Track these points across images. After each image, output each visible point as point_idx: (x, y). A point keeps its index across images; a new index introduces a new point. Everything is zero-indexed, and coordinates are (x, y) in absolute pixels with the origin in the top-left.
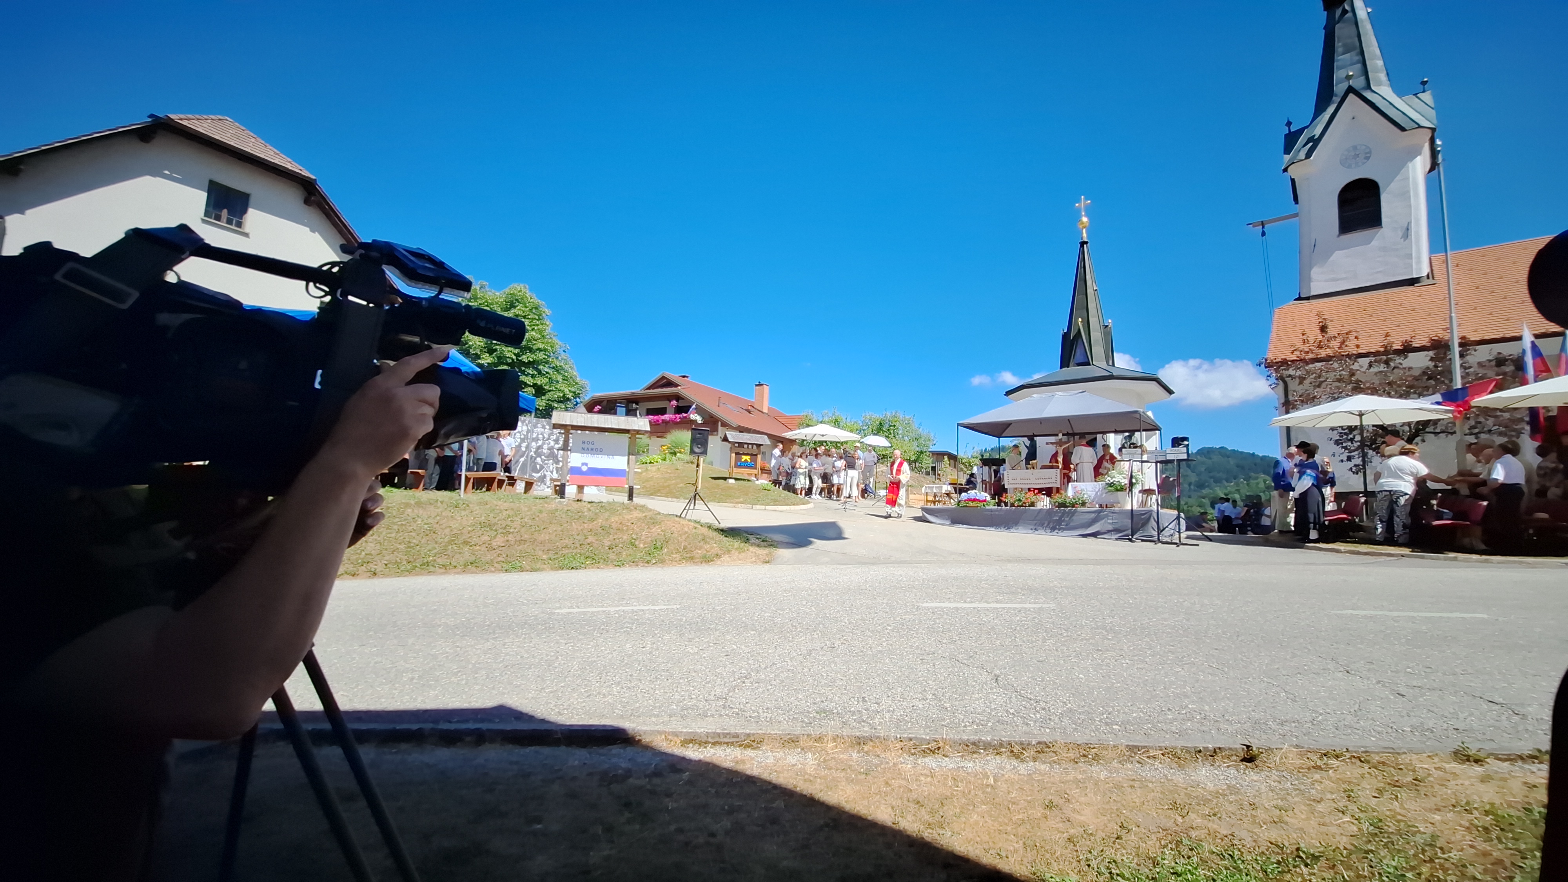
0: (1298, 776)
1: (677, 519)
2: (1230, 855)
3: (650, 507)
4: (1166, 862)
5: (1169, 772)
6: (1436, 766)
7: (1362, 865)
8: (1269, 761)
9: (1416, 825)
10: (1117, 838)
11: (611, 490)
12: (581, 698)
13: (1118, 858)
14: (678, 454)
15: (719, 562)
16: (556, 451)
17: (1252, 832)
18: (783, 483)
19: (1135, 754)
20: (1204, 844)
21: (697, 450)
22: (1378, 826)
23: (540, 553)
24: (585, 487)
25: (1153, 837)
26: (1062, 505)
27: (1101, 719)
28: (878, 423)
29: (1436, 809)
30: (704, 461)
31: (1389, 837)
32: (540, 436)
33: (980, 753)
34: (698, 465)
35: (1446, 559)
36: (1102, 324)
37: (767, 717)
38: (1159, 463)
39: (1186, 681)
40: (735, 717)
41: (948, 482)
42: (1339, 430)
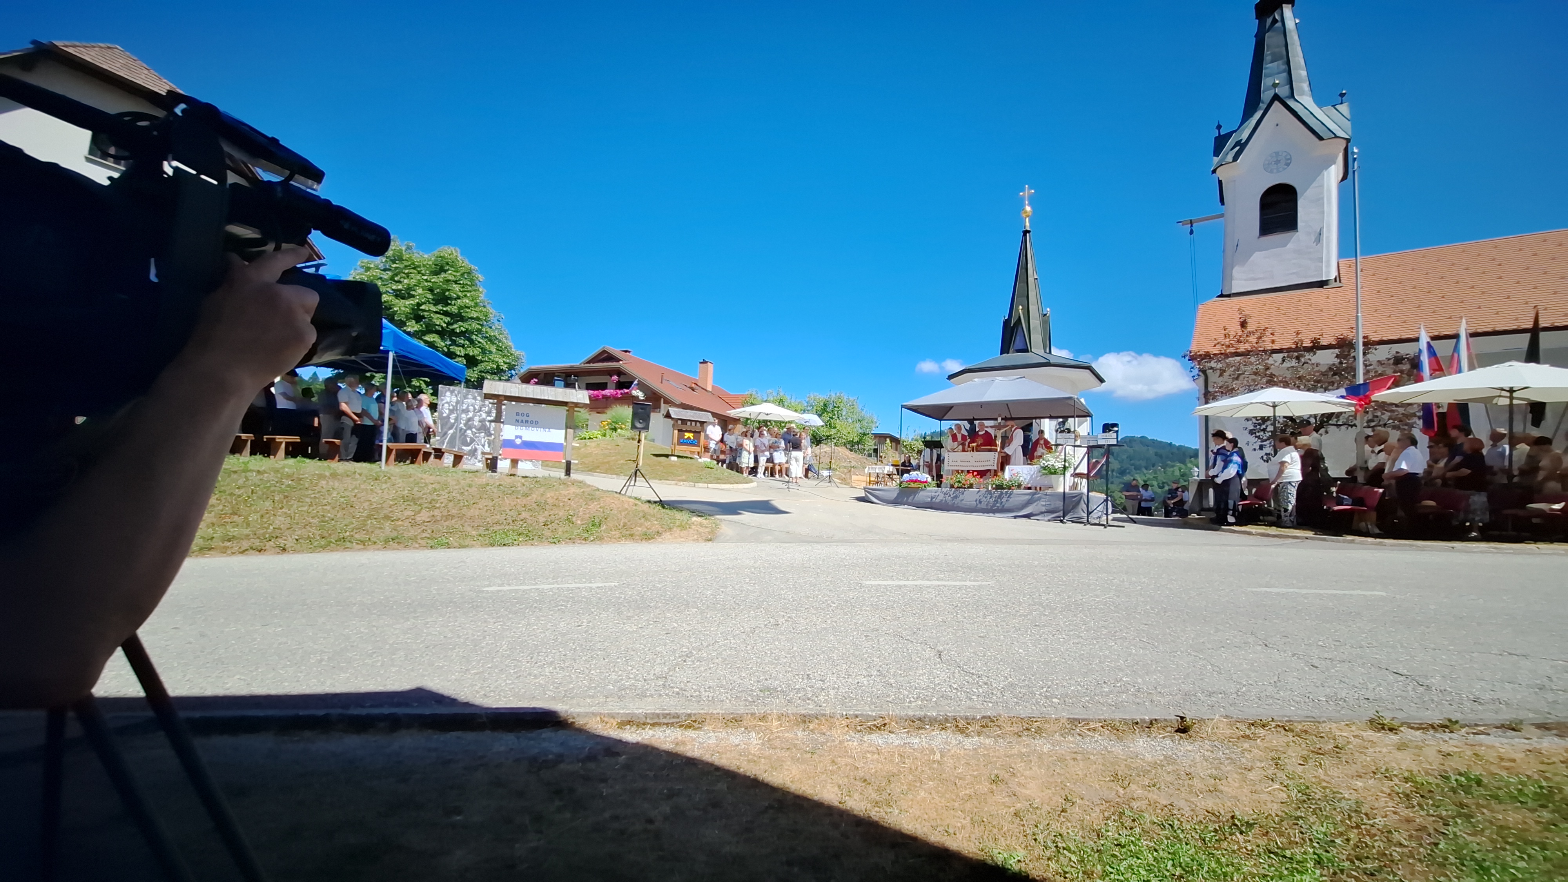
0: (1228, 745)
1: (617, 495)
2: (1170, 825)
3: (588, 483)
4: (1110, 834)
5: (1109, 744)
6: (1355, 734)
7: (1294, 831)
8: (1201, 732)
9: (1341, 791)
10: (1062, 811)
11: (547, 466)
12: (510, 680)
13: (1064, 831)
14: (619, 430)
15: (660, 540)
16: (488, 424)
17: (1190, 801)
18: (727, 462)
19: (1076, 726)
20: (1145, 815)
21: (638, 425)
22: (1306, 793)
23: (469, 529)
24: (519, 462)
25: (1097, 809)
26: (999, 487)
27: (1041, 693)
28: (822, 404)
29: (1357, 776)
30: (645, 439)
31: (1316, 803)
32: (471, 408)
33: (925, 729)
34: (639, 441)
35: (1344, 542)
36: (1041, 312)
37: (708, 696)
38: (1090, 448)
39: (1119, 655)
40: (675, 697)
41: (890, 464)
42: (1254, 421)
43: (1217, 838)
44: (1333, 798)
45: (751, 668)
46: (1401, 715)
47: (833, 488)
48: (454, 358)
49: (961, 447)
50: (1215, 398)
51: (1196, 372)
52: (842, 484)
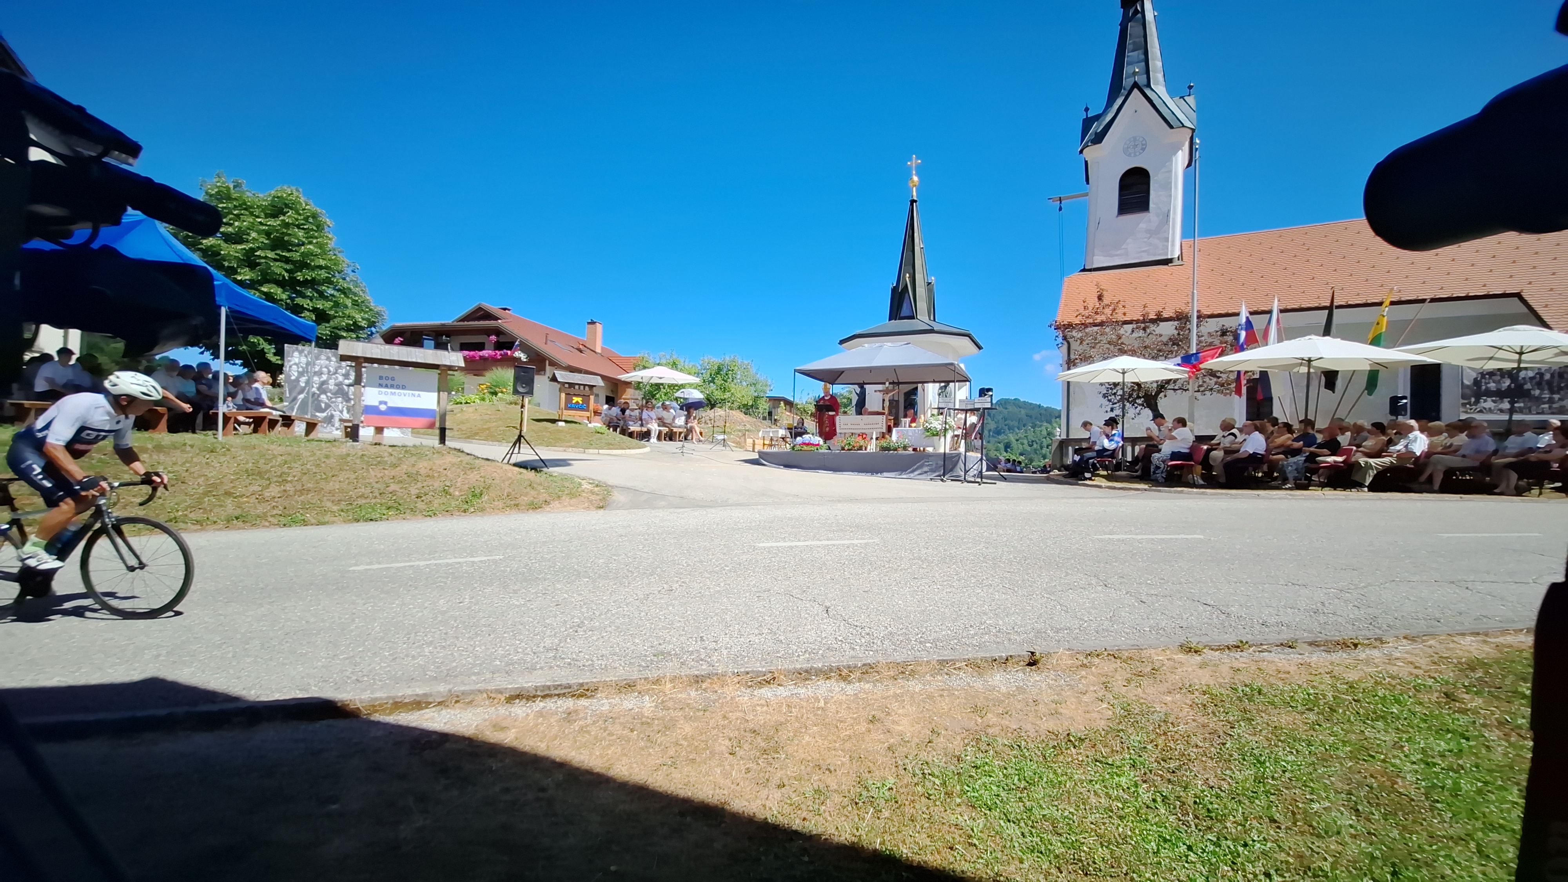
0: (1069, 674)
1: (500, 463)
2: (1018, 746)
3: (466, 450)
4: (968, 758)
5: (971, 680)
6: (1168, 657)
7: (1116, 742)
8: (1047, 663)
9: (1154, 706)
10: (928, 743)
11: (417, 433)
13: (930, 760)
14: (500, 394)
15: (548, 509)
16: (346, 387)
17: (1035, 725)
19: (944, 667)
20: (998, 739)
21: (521, 390)
22: (1127, 709)
23: (329, 504)
24: (385, 429)
25: (959, 738)
26: (886, 449)
27: (917, 639)
28: (716, 367)
29: (1168, 692)
30: (529, 401)
31: (1135, 718)
32: (325, 370)
33: (811, 680)
34: (523, 406)
35: (1175, 492)
36: (926, 281)
37: (601, 665)
39: (985, 601)
40: (567, 668)
42: (1106, 386)
43: (1055, 753)
44: (1148, 712)
45: (645, 634)
46: (1205, 640)
47: (727, 452)
48: (301, 314)
51: (1060, 341)
52: (736, 447)
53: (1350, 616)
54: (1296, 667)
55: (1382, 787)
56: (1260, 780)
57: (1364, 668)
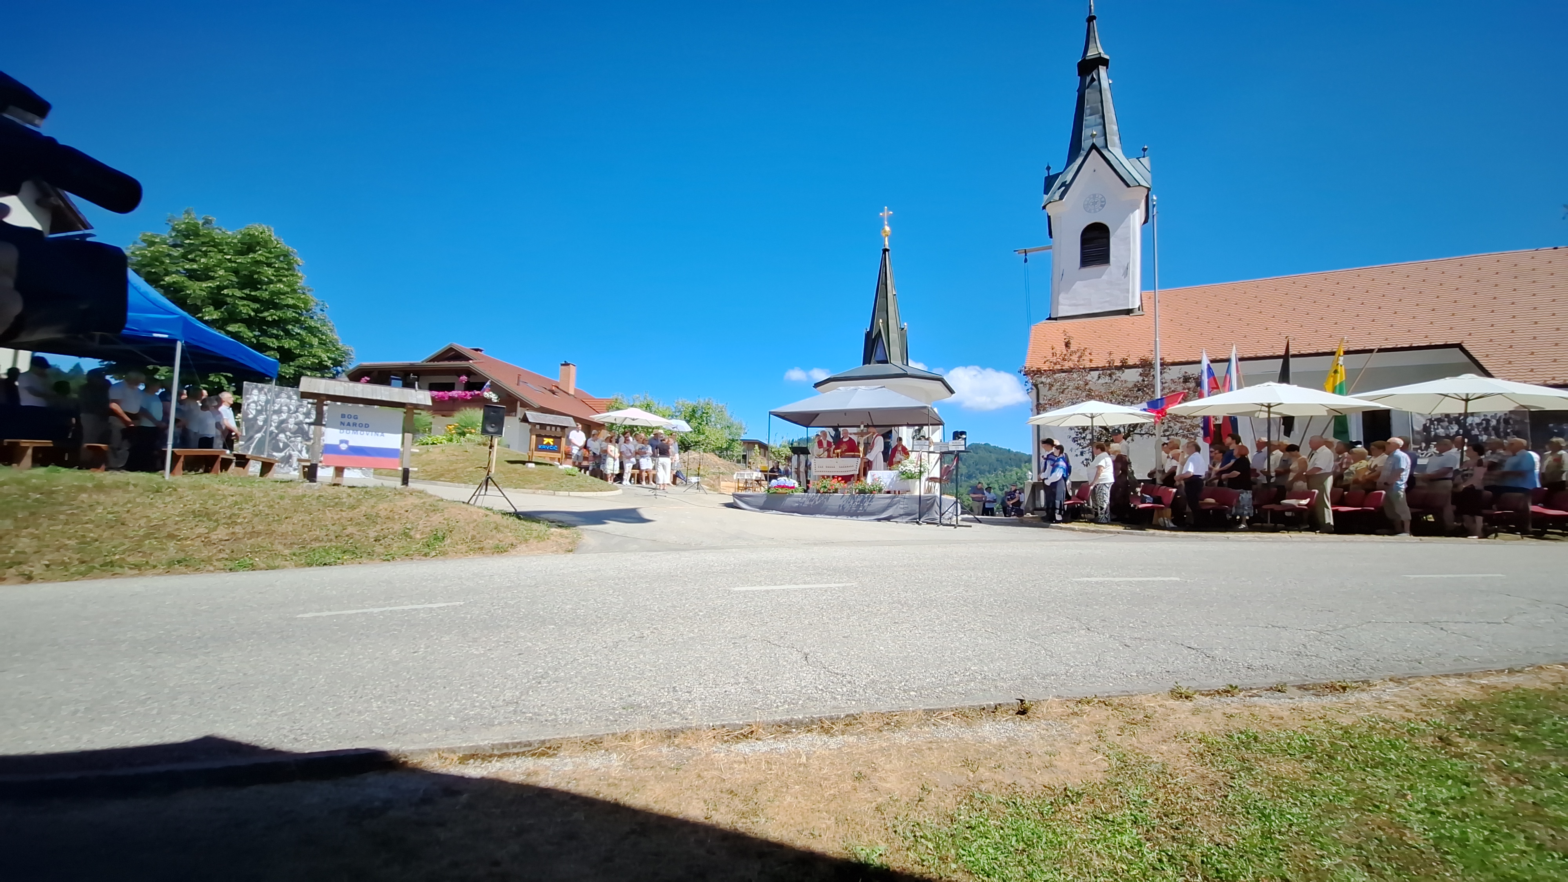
0: (1061, 723)
1: (465, 506)
2: (1014, 803)
3: (430, 492)
4: (962, 817)
5: (960, 731)
6: (1159, 704)
7: (1114, 796)
8: (1038, 712)
9: (1151, 756)
10: (920, 800)
11: (381, 474)
13: (921, 820)
14: (468, 435)
15: (514, 553)
16: (306, 426)
17: (1030, 779)
18: (590, 468)
19: (931, 717)
20: (992, 795)
21: (490, 429)
22: (1123, 760)
23: (280, 547)
24: (346, 470)
25: (951, 795)
26: (862, 491)
27: (900, 687)
28: (690, 409)
29: (1163, 741)
30: (498, 444)
31: (1131, 769)
32: (285, 408)
33: (792, 733)
34: (491, 447)
35: (1147, 535)
36: (899, 326)
37: (565, 719)
38: (943, 454)
39: (968, 646)
40: (527, 723)
41: (758, 470)
42: (1077, 430)
43: (1053, 810)
44: (1144, 763)
45: (614, 685)
46: (1194, 684)
47: (701, 494)
48: (265, 352)
49: (826, 453)
50: (1045, 410)
51: (1029, 385)
52: (710, 490)
53: (1333, 658)
54: (1289, 712)
55: (1391, 840)
56: (1267, 835)
57: (1357, 711)
